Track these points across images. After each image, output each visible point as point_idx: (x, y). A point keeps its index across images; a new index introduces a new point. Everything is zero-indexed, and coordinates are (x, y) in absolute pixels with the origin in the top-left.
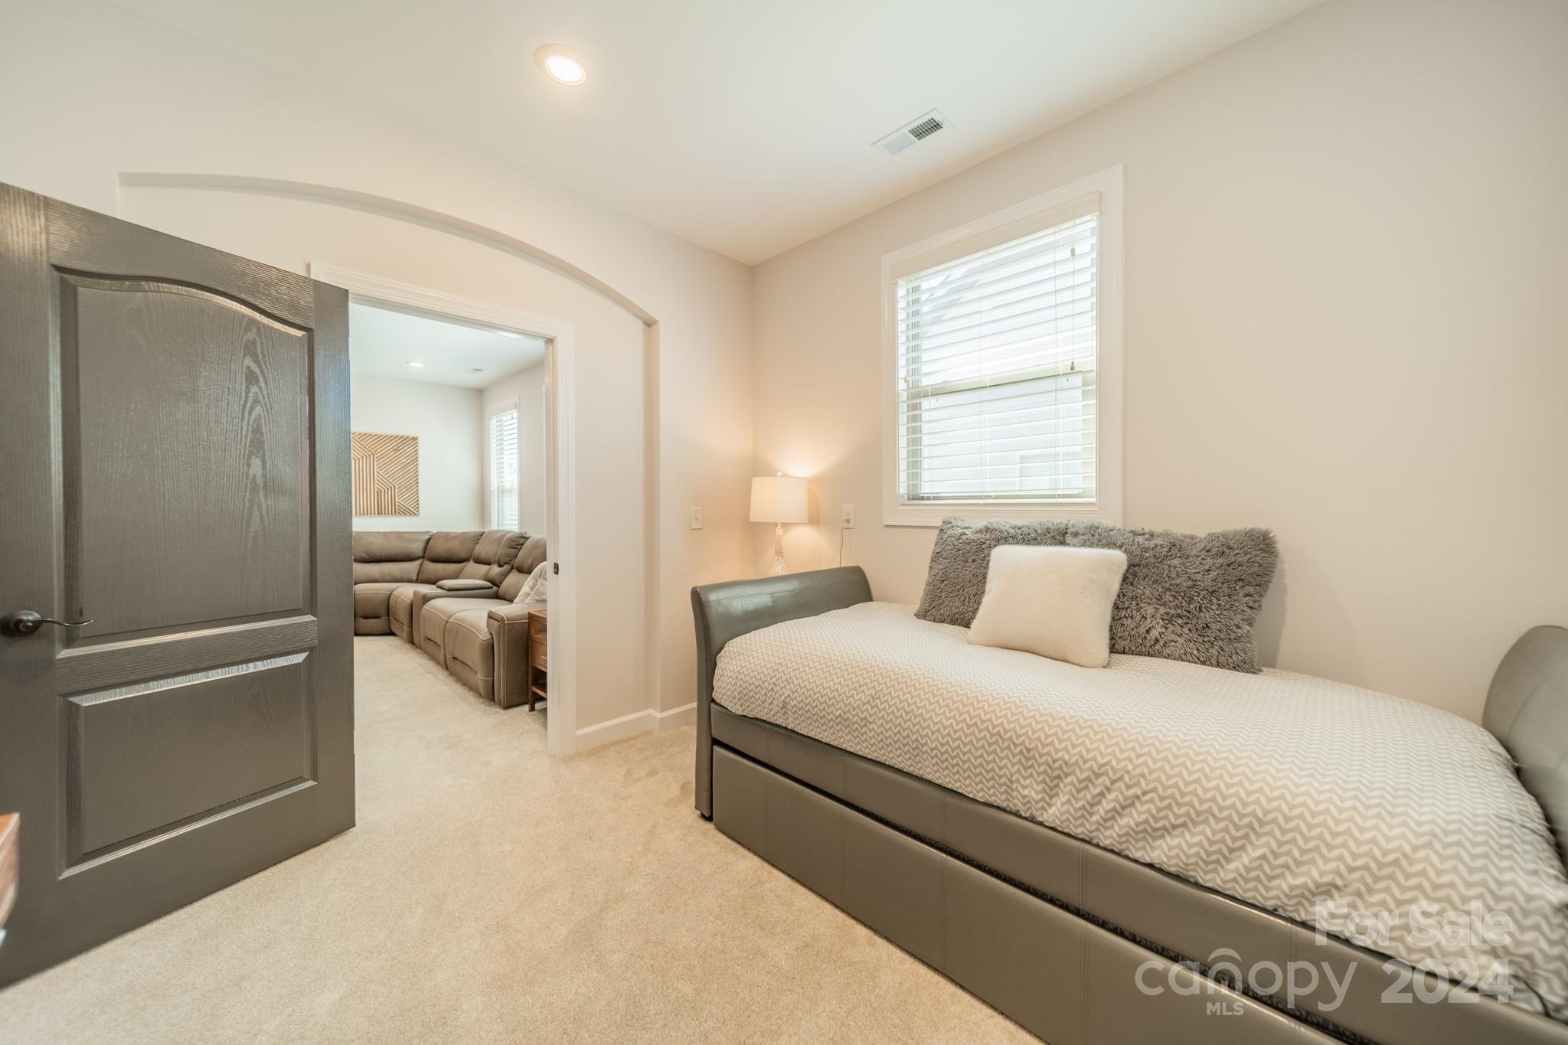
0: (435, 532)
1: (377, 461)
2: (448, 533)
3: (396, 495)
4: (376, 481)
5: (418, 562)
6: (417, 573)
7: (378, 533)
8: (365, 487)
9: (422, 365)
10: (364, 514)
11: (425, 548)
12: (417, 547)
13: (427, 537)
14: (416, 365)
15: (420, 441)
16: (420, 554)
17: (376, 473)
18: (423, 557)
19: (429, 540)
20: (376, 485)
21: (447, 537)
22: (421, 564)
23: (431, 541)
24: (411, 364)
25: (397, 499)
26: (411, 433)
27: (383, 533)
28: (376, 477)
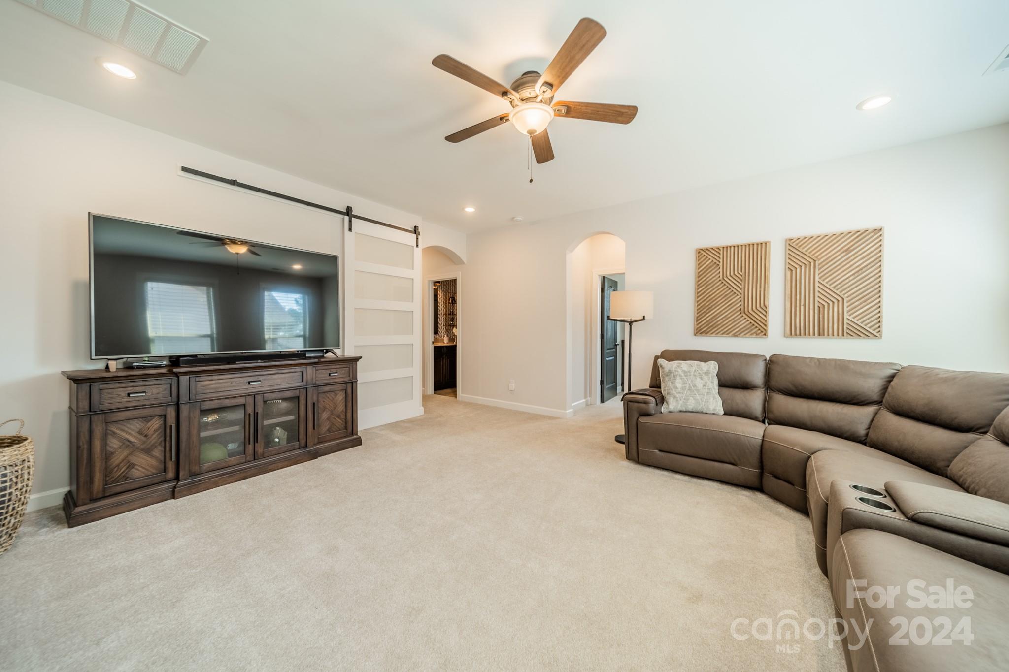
0: (905, 365)
1: (819, 269)
2: (929, 368)
3: (846, 309)
4: (817, 294)
5: (871, 409)
6: (866, 426)
7: (812, 359)
8: (802, 303)
9: (886, 100)
10: (800, 335)
11: (885, 389)
12: (871, 386)
13: (890, 372)
14: (877, 103)
15: (886, 234)
16: (875, 397)
17: (817, 284)
18: (879, 402)
19: (892, 377)
20: (817, 299)
21: (928, 376)
22: (876, 414)
23: (895, 380)
24: (867, 106)
25: (846, 316)
26: (871, 225)
27: (818, 360)
28: (817, 289)
